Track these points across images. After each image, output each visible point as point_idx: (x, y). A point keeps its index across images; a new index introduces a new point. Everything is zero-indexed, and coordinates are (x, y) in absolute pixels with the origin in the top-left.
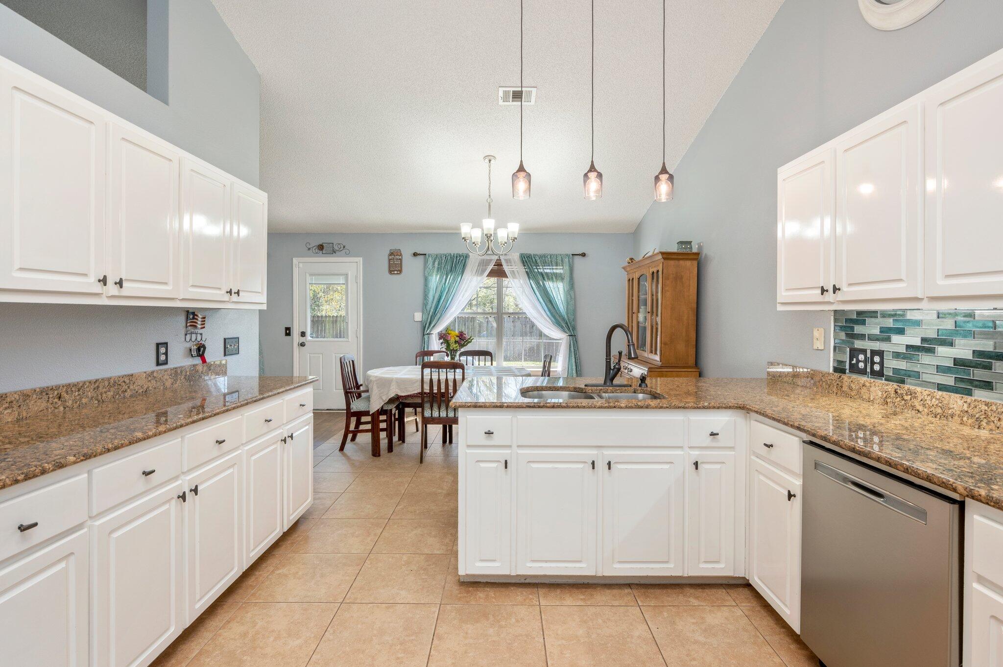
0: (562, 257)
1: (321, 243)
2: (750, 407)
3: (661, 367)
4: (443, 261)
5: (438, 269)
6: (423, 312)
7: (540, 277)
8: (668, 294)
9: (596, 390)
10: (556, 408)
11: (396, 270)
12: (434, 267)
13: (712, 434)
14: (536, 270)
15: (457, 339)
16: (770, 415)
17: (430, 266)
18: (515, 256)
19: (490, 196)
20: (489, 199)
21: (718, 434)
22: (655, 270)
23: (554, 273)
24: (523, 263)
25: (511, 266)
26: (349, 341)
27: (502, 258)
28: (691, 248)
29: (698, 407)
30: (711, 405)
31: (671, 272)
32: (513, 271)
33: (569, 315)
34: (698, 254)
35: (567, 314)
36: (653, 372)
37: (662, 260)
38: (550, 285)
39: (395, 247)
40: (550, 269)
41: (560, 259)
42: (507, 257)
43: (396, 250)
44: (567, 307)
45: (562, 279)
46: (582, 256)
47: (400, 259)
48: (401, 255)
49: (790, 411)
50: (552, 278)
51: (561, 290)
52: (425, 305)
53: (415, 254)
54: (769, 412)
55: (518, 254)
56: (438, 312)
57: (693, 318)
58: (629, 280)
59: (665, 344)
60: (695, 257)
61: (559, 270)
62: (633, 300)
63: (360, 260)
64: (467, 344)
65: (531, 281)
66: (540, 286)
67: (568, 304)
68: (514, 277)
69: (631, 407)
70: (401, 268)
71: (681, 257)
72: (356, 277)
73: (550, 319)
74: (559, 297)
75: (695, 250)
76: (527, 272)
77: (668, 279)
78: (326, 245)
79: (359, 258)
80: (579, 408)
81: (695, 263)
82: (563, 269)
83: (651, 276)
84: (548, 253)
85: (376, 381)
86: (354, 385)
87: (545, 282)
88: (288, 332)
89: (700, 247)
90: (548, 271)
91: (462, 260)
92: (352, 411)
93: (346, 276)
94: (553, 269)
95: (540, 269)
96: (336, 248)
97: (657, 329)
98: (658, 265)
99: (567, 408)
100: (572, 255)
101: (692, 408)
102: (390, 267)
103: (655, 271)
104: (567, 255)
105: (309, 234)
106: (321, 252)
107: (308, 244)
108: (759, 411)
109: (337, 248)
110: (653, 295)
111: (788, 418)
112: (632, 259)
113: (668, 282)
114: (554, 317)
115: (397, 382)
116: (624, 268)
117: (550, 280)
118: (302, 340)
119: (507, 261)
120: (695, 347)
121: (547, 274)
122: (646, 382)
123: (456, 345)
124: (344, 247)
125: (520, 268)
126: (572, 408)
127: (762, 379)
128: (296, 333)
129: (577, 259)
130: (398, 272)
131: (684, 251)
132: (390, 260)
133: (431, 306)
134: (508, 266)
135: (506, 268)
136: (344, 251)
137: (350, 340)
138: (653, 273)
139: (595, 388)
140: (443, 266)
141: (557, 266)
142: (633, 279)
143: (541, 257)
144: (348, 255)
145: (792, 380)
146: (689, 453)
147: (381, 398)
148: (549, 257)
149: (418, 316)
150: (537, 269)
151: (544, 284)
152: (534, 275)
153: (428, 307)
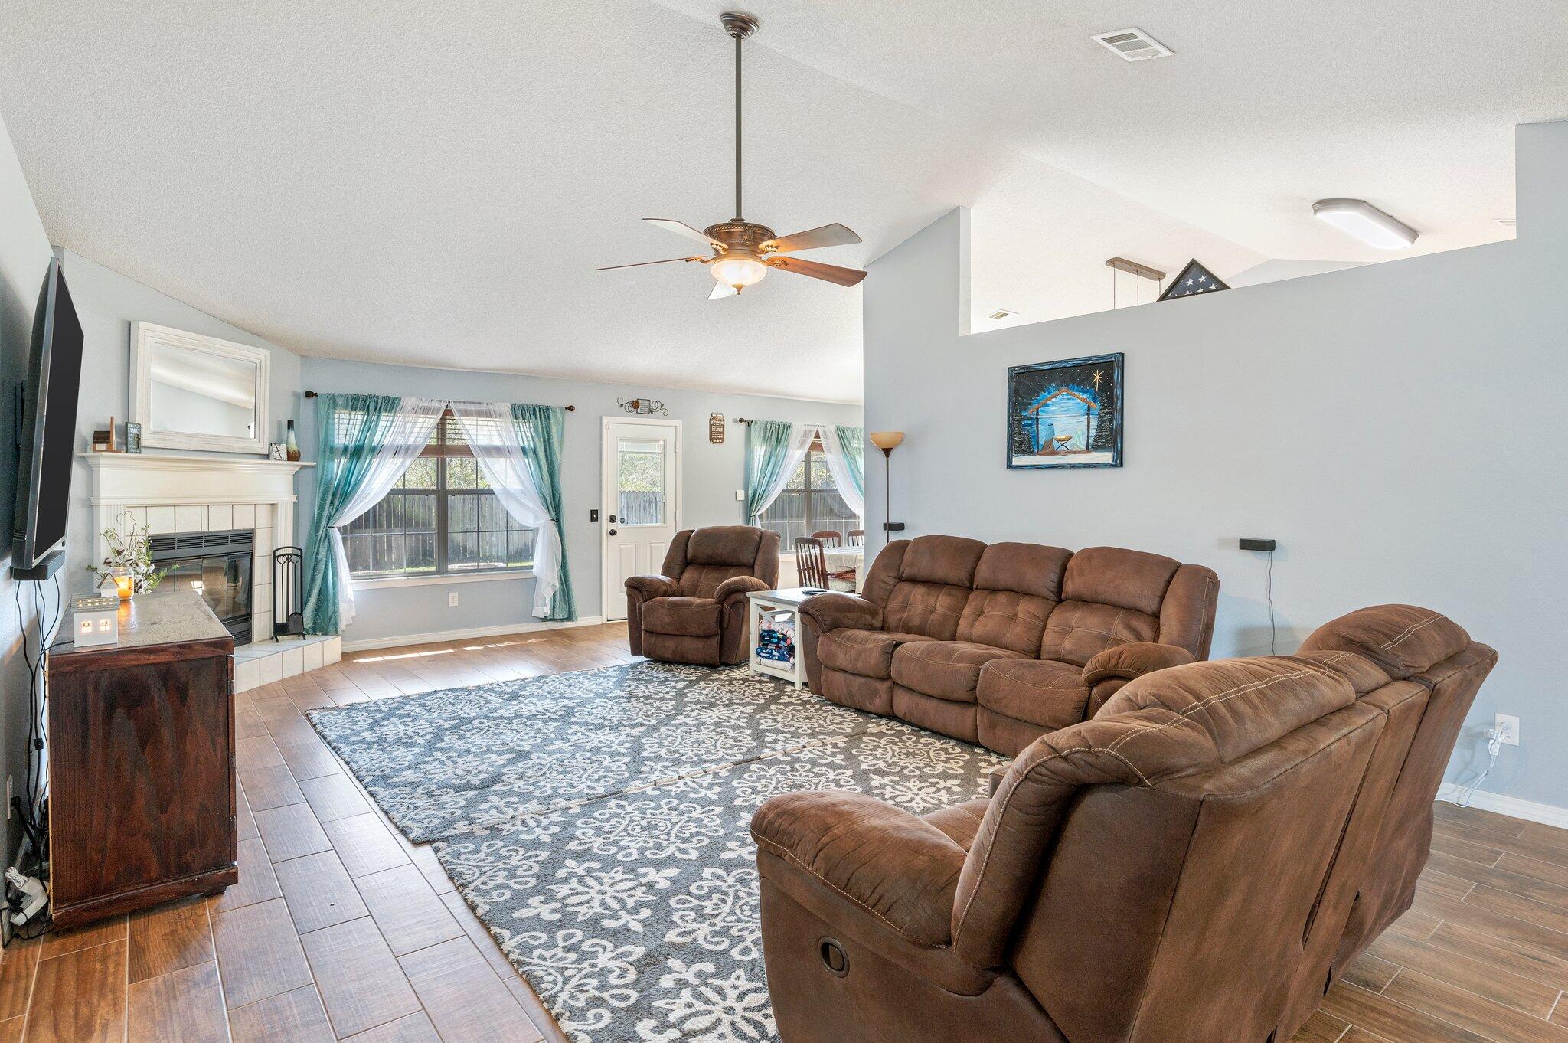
1: (632, 399)
4: (769, 431)
11: (718, 438)
12: (758, 438)
18: (833, 428)
26: (665, 527)
39: (716, 410)
43: (717, 413)
47: (722, 425)
48: (723, 420)
53: (737, 421)
63: (680, 423)
70: (723, 436)
72: (675, 445)
78: (640, 402)
79: (678, 421)
88: (594, 516)
91: (787, 430)
93: (664, 443)
102: (711, 435)
106: (638, 410)
107: (618, 400)
109: (654, 408)
118: (613, 526)
124: (662, 406)
128: (604, 517)
130: (720, 441)
132: (711, 426)
135: (823, 441)
136: (661, 412)
137: (667, 526)
140: (768, 436)
144: (666, 416)
149: (741, 495)
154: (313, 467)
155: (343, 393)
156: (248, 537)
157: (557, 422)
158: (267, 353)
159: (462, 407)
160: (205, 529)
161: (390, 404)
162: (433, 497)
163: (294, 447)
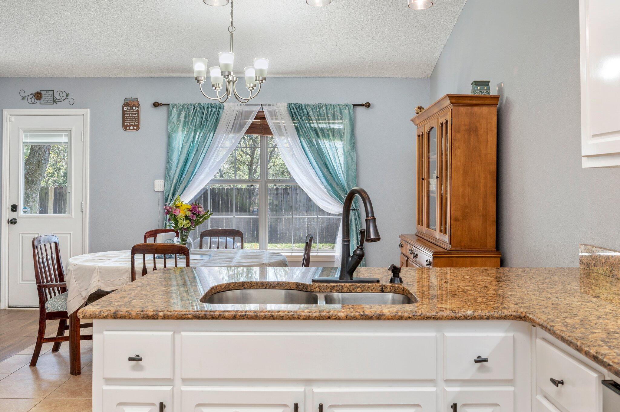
0: (340, 109)
1: (38, 91)
2: (535, 318)
3: (450, 252)
4: (191, 113)
5: (185, 123)
6: (165, 180)
7: (313, 135)
8: (459, 152)
9: (327, 287)
10: (239, 319)
11: (132, 125)
12: (179, 121)
13: (480, 360)
14: (308, 125)
15: (189, 214)
16: (558, 332)
17: (175, 120)
18: (282, 107)
19: (232, 23)
20: (231, 28)
21: (486, 360)
22: (443, 120)
23: (330, 129)
24: (292, 116)
25: (276, 119)
26: (71, 218)
27: (265, 109)
28: (488, 90)
29: (456, 318)
30: (476, 314)
31: (463, 123)
32: (279, 126)
33: (350, 183)
34: (497, 98)
35: (348, 182)
36: (440, 259)
37: (451, 106)
38: (326, 144)
39: (131, 95)
40: (326, 123)
41: (339, 111)
42: (271, 108)
43: (132, 99)
44: (348, 172)
45: (341, 137)
46: (366, 106)
47: (137, 111)
48: (138, 105)
49: (592, 324)
50: (328, 135)
51: (341, 152)
52: (168, 170)
53: (156, 105)
54: (558, 327)
55: (286, 104)
56: (183, 180)
57: (492, 184)
58: (419, 136)
59: (456, 220)
60: (494, 102)
61: (338, 125)
62: (422, 162)
63: (87, 112)
64: (203, 221)
65: (302, 139)
66: (313, 145)
67: (348, 168)
68: (281, 134)
69: (354, 318)
70: (139, 122)
71: (475, 102)
72: (82, 134)
73: (325, 187)
74: (337, 159)
75: (494, 92)
76: (296, 128)
77: (459, 132)
78: (45, 92)
79: (87, 109)
80: (274, 319)
81: (494, 110)
82: (342, 123)
83: (439, 128)
84: (324, 102)
85: (75, 270)
86: (55, 276)
87: (319, 141)
89: (501, 90)
90: (324, 126)
91: (215, 112)
92: (47, 311)
93: (69, 132)
94: (329, 123)
95: (313, 123)
96: (57, 96)
97: (446, 199)
98: (447, 114)
99: (255, 319)
100: (354, 105)
101: (448, 319)
102: (124, 122)
103: (444, 122)
104: (347, 105)
105: (24, 79)
106: (38, 101)
107: (22, 92)
108: (545, 324)
109: (59, 98)
110: (442, 154)
111: (583, 338)
112: (420, 108)
113: (458, 136)
114: (331, 185)
115: (100, 272)
116: (413, 120)
117: (325, 137)
118: (13, 215)
119: (271, 113)
120: (495, 223)
121: (322, 130)
122: (401, 275)
123: (187, 222)
124: (67, 95)
125: (287, 122)
126: (263, 319)
127: (572, 269)
128: (5, 206)
129: (360, 111)
130: (135, 128)
131: (479, 94)
132: (124, 112)
133: (175, 171)
134: (272, 119)
135: (270, 122)
136: (67, 101)
137: (73, 216)
138: (442, 124)
139: (325, 284)
140: (191, 119)
141: (334, 119)
142: (423, 134)
143: (314, 107)
144: (72, 105)
145: (611, 271)
146: (445, 390)
147: (80, 294)
148: (324, 108)
149: (159, 185)
150: (310, 124)
151: (317, 143)
152: (305, 131)
153: (172, 173)
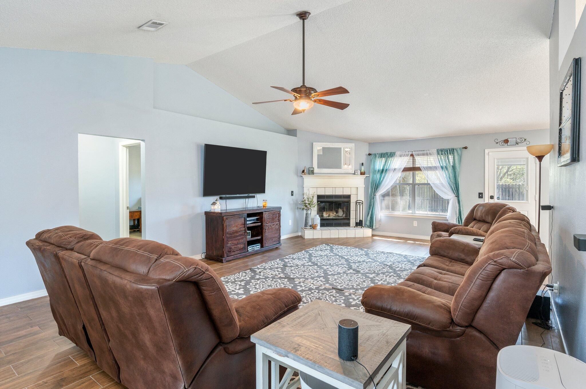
1: (506, 139)
26: (528, 203)
78: (511, 139)
88: (481, 196)
93: (527, 159)
106: (506, 144)
107: (496, 140)
109: (520, 141)
124: (525, 140)
128: (486, 196)
136: (525, 143)
154: (369, 176)
155: (378, 153)
156: (349, 197)
157: (458, 154)
158: (354, 144)
159: (417, 153)
160: (334, 194)
161: (392, 155)
162: (411, 186)
163: (363, 171)
